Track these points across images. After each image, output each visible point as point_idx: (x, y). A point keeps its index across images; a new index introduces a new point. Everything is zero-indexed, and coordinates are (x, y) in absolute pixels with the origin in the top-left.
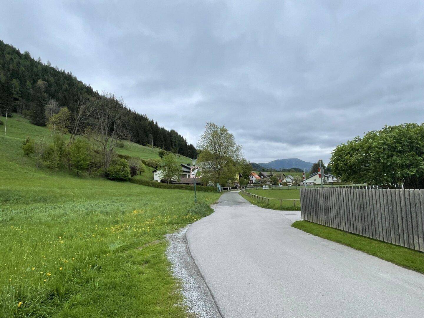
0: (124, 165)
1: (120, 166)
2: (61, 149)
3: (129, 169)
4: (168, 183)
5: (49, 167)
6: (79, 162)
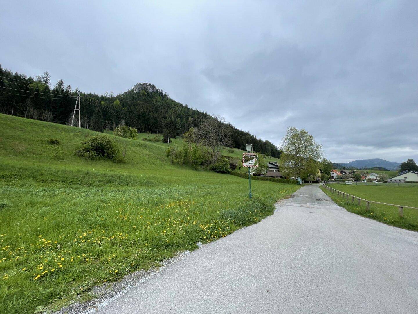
0: (226, 163)
1: (223, 163)
2: (186, 152)
3: (229, 165)
4: (256, 175)
5: (178, 163)
6: (195, 160)
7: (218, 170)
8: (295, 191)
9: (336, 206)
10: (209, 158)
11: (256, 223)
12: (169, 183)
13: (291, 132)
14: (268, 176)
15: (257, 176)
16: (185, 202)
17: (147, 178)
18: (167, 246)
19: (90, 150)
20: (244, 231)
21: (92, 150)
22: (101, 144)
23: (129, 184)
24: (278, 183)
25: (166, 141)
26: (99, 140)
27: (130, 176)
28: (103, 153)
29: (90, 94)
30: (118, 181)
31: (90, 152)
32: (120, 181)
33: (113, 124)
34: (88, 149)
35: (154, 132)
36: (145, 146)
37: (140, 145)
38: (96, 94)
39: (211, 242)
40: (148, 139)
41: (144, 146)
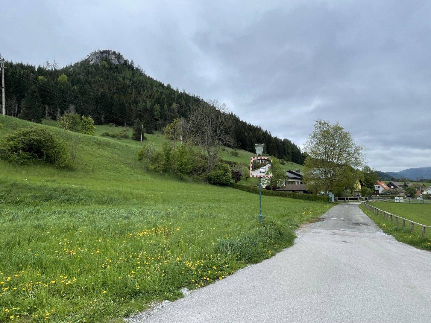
0: (226, 170)
1: (222, 171)
2: (168, 155)
3: (230, 174)
4: (270, 189)
5: (155, 170)
6: (181, 166)
7: (215, 181)
8: (324, 213)
9: (381, 233)
10: (202, 163)
11: (268, 258)
12: (141, 200)
13: (320, 127)
14: (287, 191)
15: (271, 191)
16: (165, 229)
17: (108, 192)
18: (135, 294)
19: (20, 149)
20: (251, 270)
21: (23, 149)
22: (38, 141)
23: (80, 201)
24: (302, 201)
25: (137, 138)
26: (33, 135)
27: (82, 190)
28: (41, 155)
29: (21, 64)
30: (63, 197)
31: (19, 153)
32: (66, 197)
33: (57, 111)
34: (16, 147)
35: (119, 124)
36: (106, 144)
37: (98, 142)
38: (30, 64)
39: (201, 286)
40: (111, 133)
41: (104, 145)
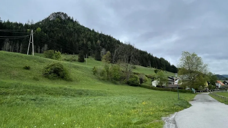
1: (135, 79)
3: (139, 80)
6: (115, 77)
7: (131, 84)
8: (194, 98)
13: (185, 55)
14: (169, 88)
15: (160, 88)
21: (53, 72)
26: (56, 66)
29: (16, 23)
